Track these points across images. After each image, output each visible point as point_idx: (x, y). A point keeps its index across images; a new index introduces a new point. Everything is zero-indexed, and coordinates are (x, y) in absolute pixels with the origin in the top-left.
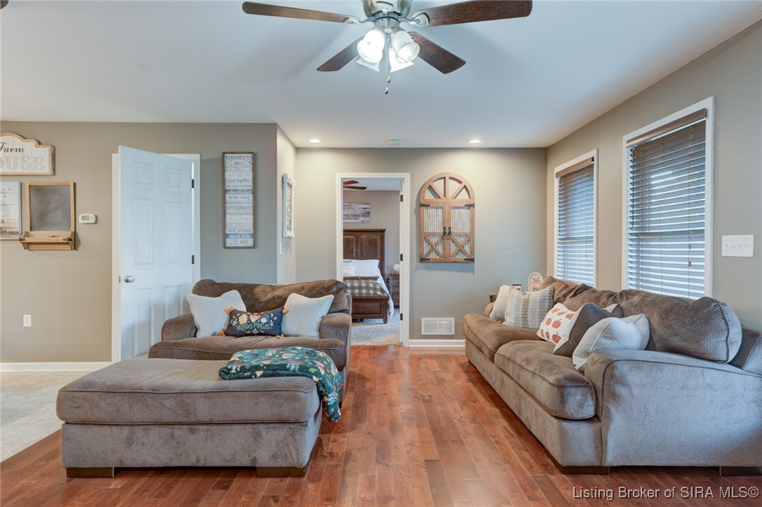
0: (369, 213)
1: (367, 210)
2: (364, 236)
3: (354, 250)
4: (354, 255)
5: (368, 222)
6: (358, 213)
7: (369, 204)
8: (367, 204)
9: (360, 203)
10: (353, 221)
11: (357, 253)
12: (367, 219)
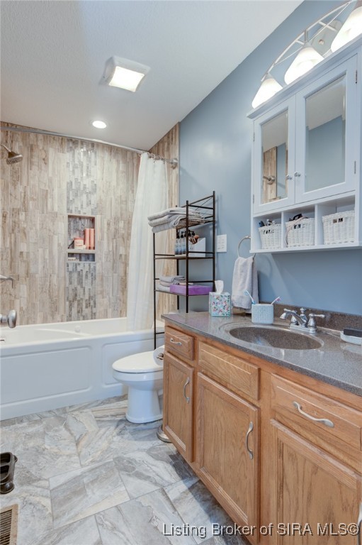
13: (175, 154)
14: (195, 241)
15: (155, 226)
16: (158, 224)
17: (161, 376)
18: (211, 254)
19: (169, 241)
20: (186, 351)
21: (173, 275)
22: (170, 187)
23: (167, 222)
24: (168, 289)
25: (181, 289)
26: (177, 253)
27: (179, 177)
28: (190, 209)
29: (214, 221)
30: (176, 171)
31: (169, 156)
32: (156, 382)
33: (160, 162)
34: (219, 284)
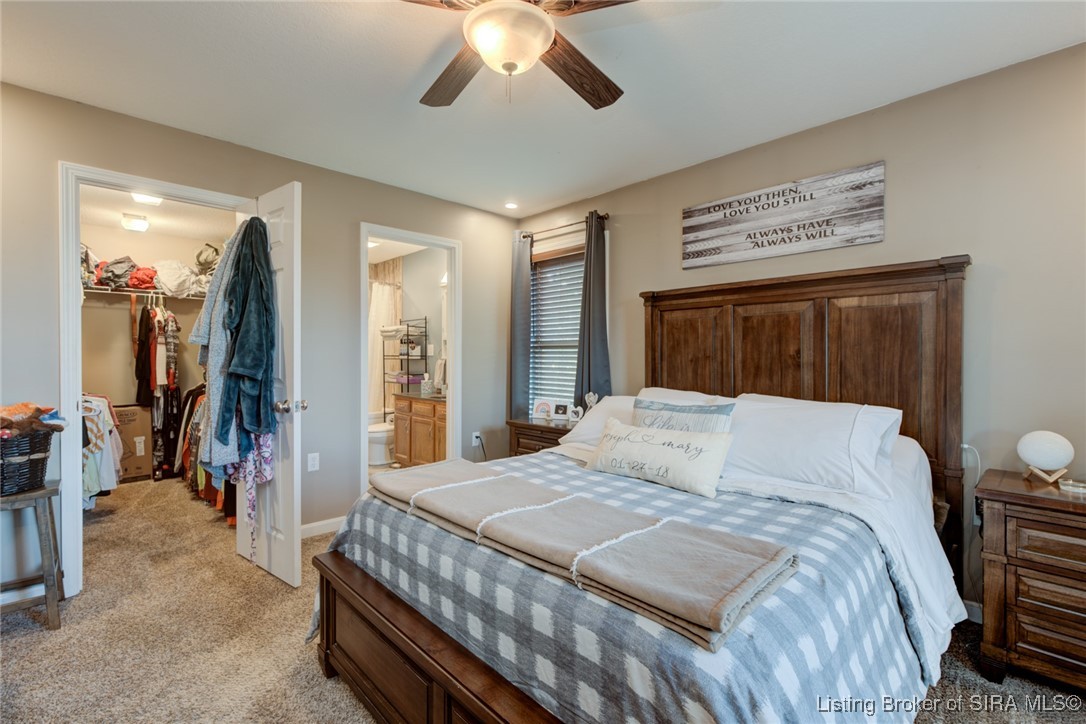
0: (878, 202)
1: (870, 192)
2: (848, 302)
3: (807, 356)
4: (807, 376)
5: (875, 241)
6: (826, 210)
7: (878, 163)
8: (868, 166)
9: (835, 172)
10: (805, 245)
11: (818, 369)
12: (870, 227)
13: (399, 279)
14: (413, 348)
15: (385, 337)
16: (387, 336)
17: (393, 434)
18: (424, 356)
19: (395, 347)
20: (406, 409)
21: (398, 371)
22: (395, 302)
23: (395, 336)
24: (395, 380)
25: (404, 379)
26: (401, 355)
27: (402, 297)
28: (410, 329)
29: (426, 336)
30: (399, 292)
31: (394, 278)
32: (388, 437)
33: (387, 287)
34: (426, 376)
